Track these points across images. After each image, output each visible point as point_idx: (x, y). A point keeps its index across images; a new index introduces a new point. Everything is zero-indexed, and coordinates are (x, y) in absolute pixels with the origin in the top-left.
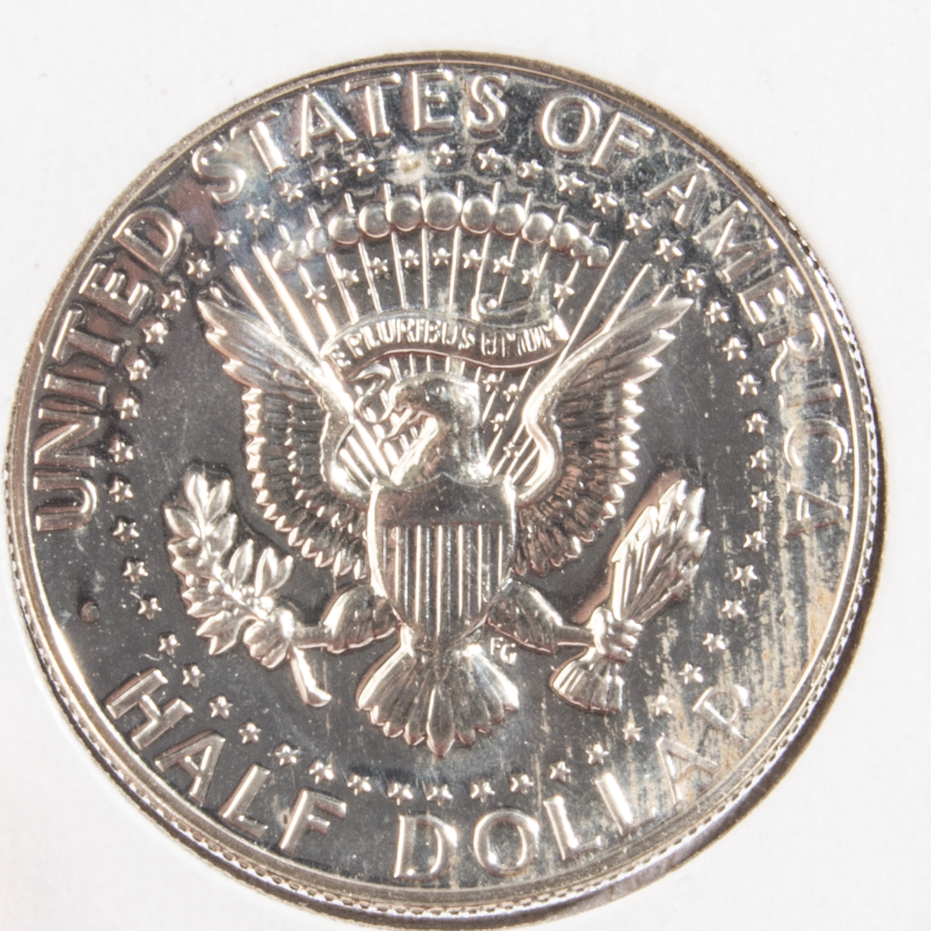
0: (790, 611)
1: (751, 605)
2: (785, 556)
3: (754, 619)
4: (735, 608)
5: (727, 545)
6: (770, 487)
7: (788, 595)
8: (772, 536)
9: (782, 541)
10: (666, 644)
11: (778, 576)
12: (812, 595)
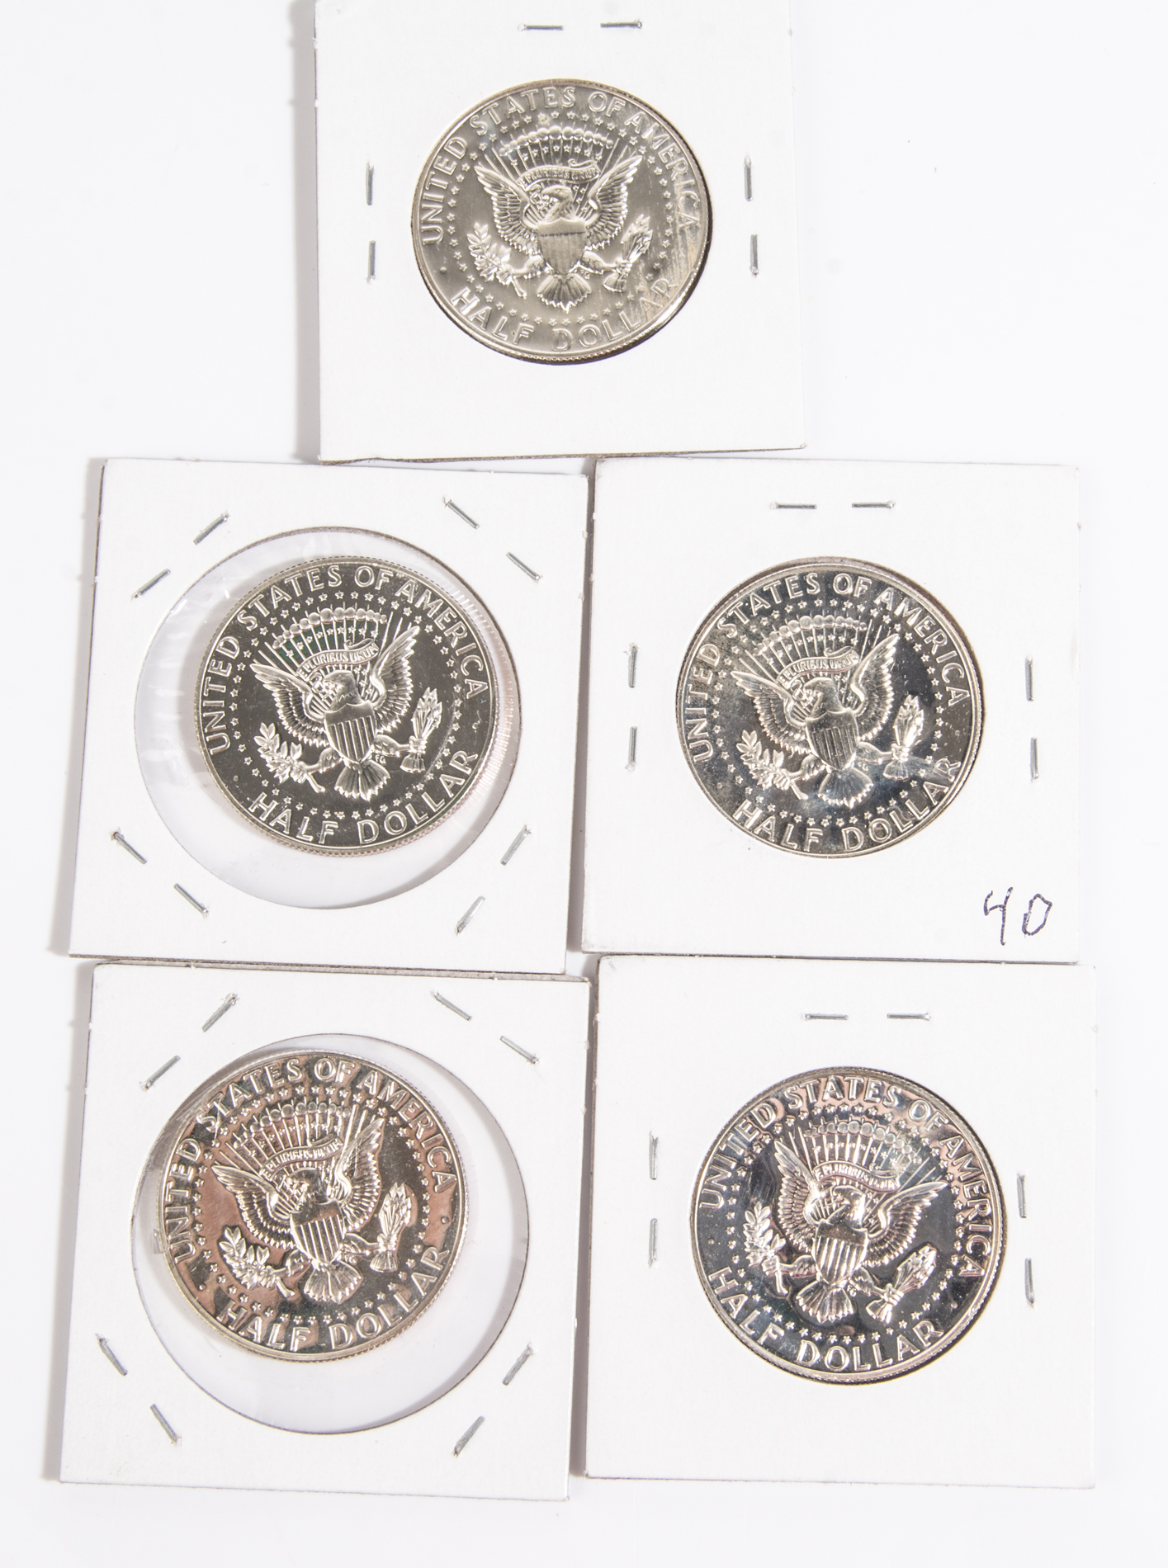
0: (682, 255)
1: (669, 254)
2: (679, 237)
3: (670, 258)
4: (662, 254)
5: (659, 235)
6: (673, 215)
7: (681, 250)
8: (674, 230)
9: (678, 232)
10: (640, 268)
11: (677, 244)
12: (690, 248)
